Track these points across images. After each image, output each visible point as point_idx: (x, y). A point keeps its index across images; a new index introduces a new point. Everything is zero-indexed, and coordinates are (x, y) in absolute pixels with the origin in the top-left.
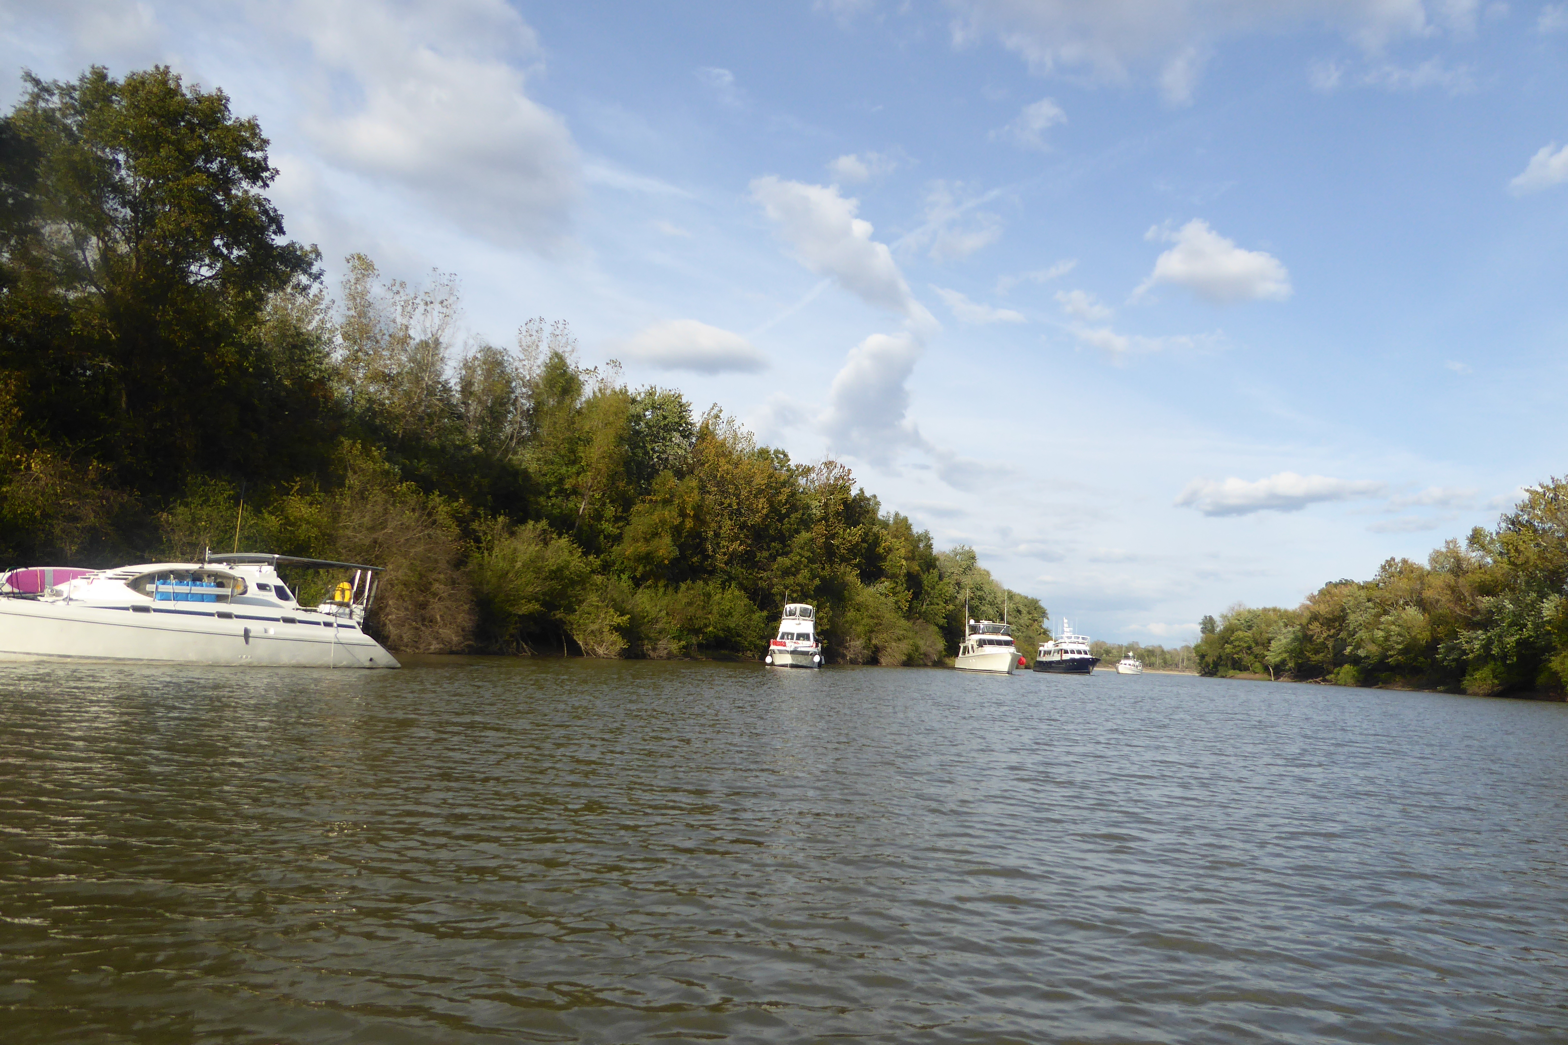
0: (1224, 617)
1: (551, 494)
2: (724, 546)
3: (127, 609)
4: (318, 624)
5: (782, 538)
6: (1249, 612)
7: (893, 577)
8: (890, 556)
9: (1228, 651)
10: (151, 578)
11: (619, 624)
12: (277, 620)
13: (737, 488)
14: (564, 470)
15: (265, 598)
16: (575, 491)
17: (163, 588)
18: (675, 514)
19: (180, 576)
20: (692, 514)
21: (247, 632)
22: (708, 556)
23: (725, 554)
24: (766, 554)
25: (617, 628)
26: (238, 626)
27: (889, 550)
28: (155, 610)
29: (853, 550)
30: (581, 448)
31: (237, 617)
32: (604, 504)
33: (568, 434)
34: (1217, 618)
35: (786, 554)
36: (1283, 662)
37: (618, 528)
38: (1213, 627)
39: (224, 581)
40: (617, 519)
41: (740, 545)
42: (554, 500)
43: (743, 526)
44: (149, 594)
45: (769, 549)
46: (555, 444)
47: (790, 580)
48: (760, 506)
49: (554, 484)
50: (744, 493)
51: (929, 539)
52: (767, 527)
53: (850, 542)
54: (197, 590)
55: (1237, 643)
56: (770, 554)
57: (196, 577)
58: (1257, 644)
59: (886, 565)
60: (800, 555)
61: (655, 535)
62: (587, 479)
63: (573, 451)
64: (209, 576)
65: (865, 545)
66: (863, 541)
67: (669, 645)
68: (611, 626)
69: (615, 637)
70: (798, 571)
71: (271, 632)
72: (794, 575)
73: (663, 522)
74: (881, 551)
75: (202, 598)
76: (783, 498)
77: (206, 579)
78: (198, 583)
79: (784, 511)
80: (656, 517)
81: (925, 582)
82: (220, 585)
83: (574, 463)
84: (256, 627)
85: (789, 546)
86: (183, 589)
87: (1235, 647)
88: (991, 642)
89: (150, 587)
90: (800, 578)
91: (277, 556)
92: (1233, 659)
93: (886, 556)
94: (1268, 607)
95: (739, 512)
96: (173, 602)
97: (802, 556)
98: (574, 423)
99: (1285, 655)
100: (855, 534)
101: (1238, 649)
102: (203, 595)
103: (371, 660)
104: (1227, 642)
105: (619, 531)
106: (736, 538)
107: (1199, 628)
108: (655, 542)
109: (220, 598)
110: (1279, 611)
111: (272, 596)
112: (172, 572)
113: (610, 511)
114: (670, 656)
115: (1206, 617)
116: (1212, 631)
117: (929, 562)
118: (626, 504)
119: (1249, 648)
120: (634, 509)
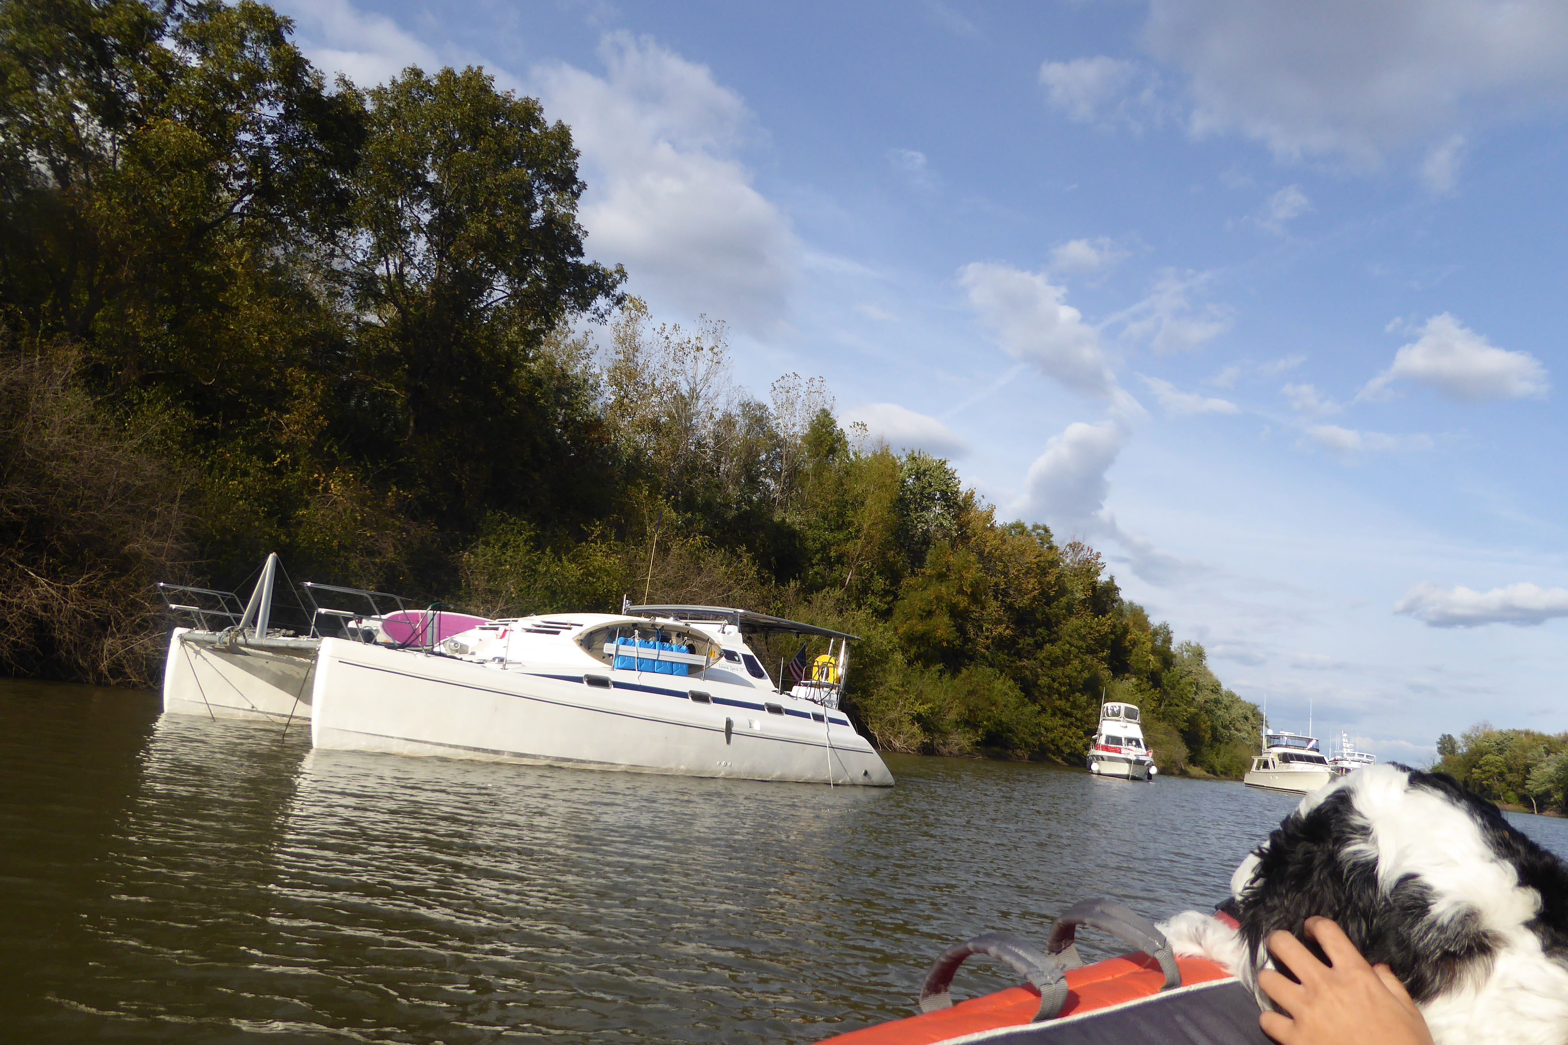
0: (1467, 738)
1: (814, 562)
2: (987, 629)
3: (578, 680)
4: (806, 716)
5: (1049, 623)
6: (1501, 733)
7: (1138, 673)
8: (1136, 649)
9: (1475, 776)
10: (610, 633)
11: (919, 714)
12: (759, 707)
13: (1006, 566)
14: (828, 536)
15: (735, 672)
16: (840, 559)
17: (625, 650)
18: (953, 590)
19: (646, 633)
20: (969, 592)
21: (729, 723)
22: (970, 640)
23: (987, 638)
24: (1031, 641)
25: (918, 718)
26: (717, 715)
27: (1134, 643)
28: (617, 685)
29: (1101, 642)
30: (850, 513)
31: (717, 701)
32: (872, 575)
33: (836, 497)
34: (1457, 736)
35: (1053, 642)
36: (1547, 794)
37: (885, 603)
38: (1453, 747)
39: (695, 644)
40: (886, 593)
41: (1005, 630)
42: (816, 569)
43: (1010, 608)
44: (605, 658)
45: (1033, 635)
46: (823, 507)
47: (1059, 672)
48: (1030, 586)
49: (817, 552)
50: (1013, 572)
51: (1168, 633)
52: (1033, 611)
53: (1099, 632)
54: (667, 656)
55: (1487, 768)
56: (1036, 642)
57: (664, 637)
58: (1510, 770)
59: (1132, 659)
60: (1069, 643)
61: (930, 614)
62: (853, 548)
63: (841, 515)
64: (678, 636)
65: (1113, 637)
66: (1112, 633)
67: (961, 740)
68: (911, 715)
69: (916, 729)
70: (1068, 662)
71: (757, 727)
72: (1063, 666)
73: (939, 599)
74: (1127, 644)
75: (671, 668)
76: (1051, 578)
77: (674, 640)
78: (667, 645)
79: (1053, 593)
80: (930, 593)
81: (1165, 682)
82: (692, 650)
83: (839, 528)
84: (739, 716)
85: (1055, 633)
86: (649, 653)
87: (1484, 772)
88: (1300, 758)
89: (609, 648)
90: (1068, 670)
91: (741, 611)
92: (1481, 785)
93: (1131, 651)
94: (1517, 729)
95: (1006, 594)
96: (637, 673)
97: (1071, 645)
98: (842, 485)
99: (1549, 786)
100: (1105, 623)
101: (1488, 774)
102: (673, 663)
103: (866, 773)
104: (1474, 766)
105: (886, 606)
106: (999, 622)
107: (1435, 748)
108: (934, 621)
109: (692, 670)
110: (1533, 734)
111: (740, 670)
112: (635, 625)
113: (879, 583)
114: (962, 752)
115: (1444, 736)
116: (1453, 751)
117: (1167, 659)
118: (894, 576)
119: (1501, 774)
120: (904, 583)
